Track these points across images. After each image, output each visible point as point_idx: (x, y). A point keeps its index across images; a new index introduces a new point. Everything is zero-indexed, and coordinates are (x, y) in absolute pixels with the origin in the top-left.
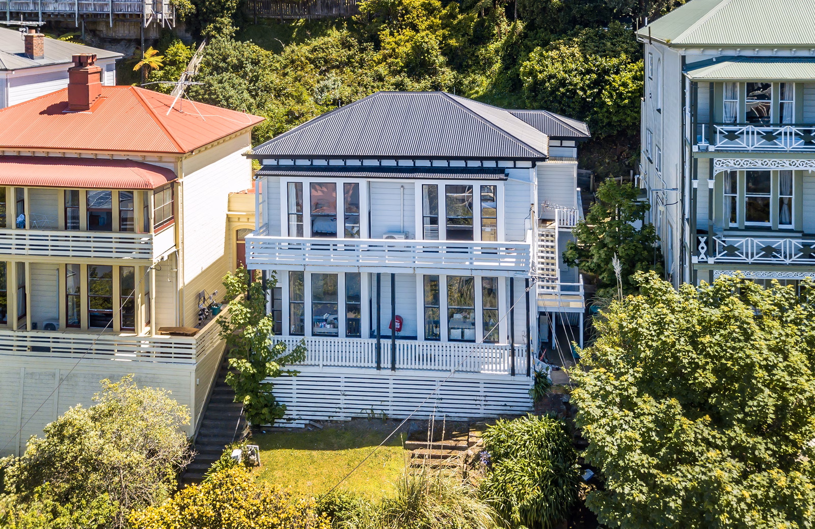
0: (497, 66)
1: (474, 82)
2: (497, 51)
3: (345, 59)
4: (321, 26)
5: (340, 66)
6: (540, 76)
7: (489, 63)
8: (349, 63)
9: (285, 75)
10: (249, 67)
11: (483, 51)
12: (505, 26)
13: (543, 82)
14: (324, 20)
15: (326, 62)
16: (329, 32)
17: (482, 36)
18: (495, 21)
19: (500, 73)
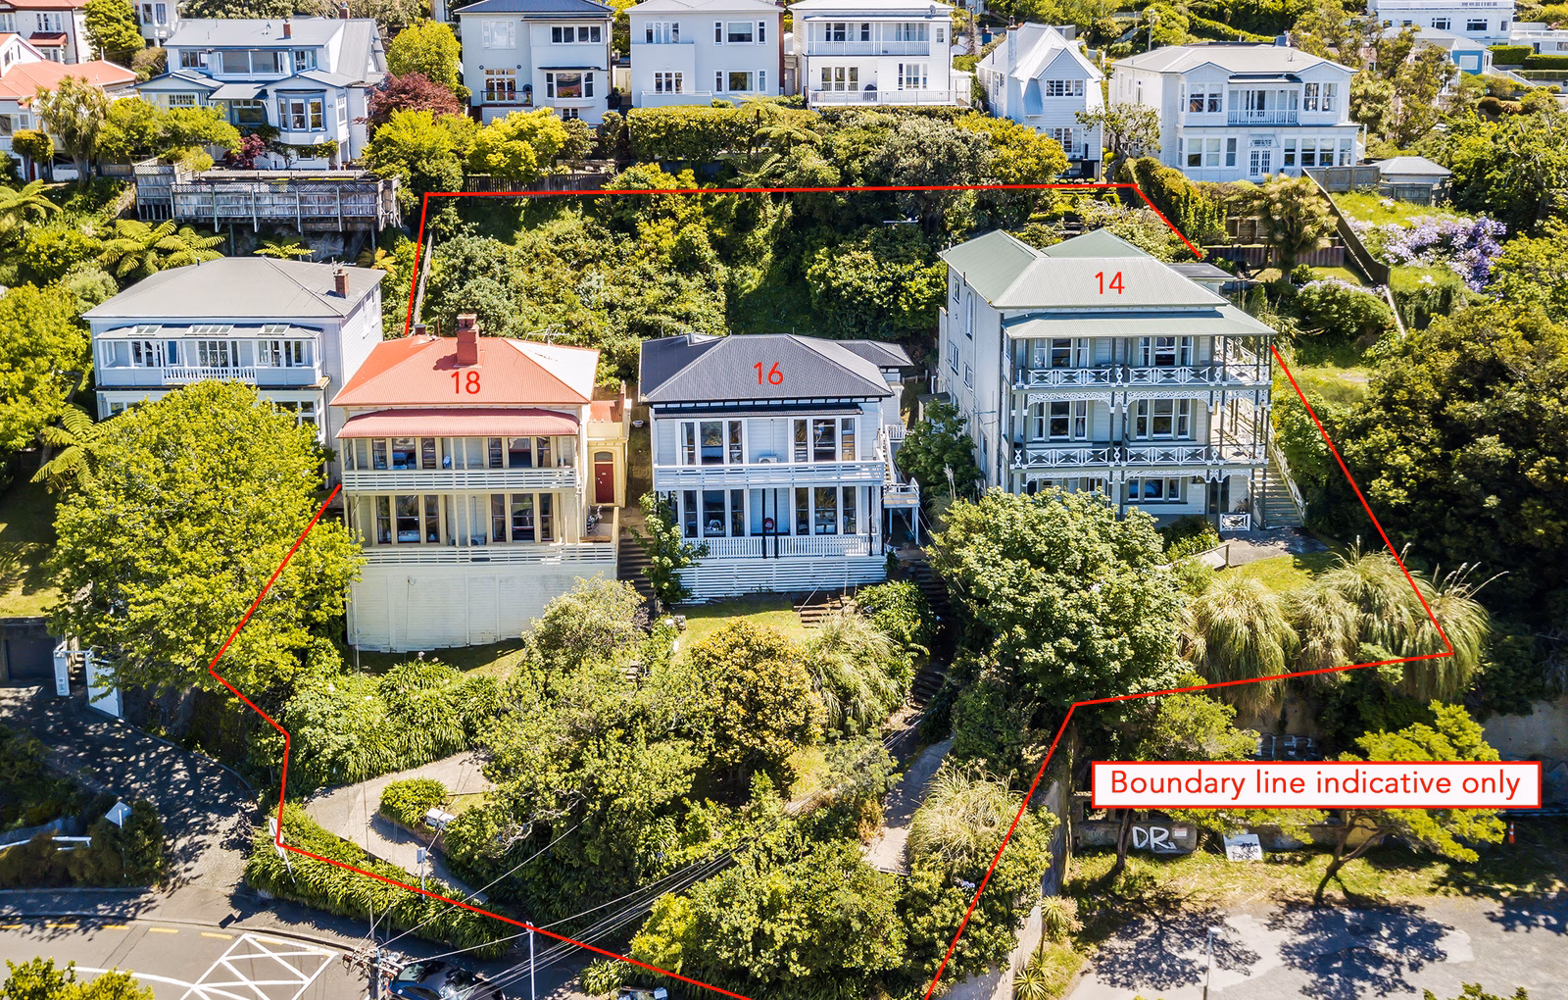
0: (768, 257)
1: (745, 274)
2: (766, 239)
3: (598, 252)
4: (551, 207)
5: (595, 260)
6: (835, 284)
7: (760, 253)
8: (603, 256)
9: (531, 271)
10: (497, 267)
11: (749, 240)
12: (770, 209)
13: (838, 289)
14: (554, 199)
15: (576, 255)
16: (562, 213)
17: (745, 221)
18: (759, 203)
19: (773, 264)
